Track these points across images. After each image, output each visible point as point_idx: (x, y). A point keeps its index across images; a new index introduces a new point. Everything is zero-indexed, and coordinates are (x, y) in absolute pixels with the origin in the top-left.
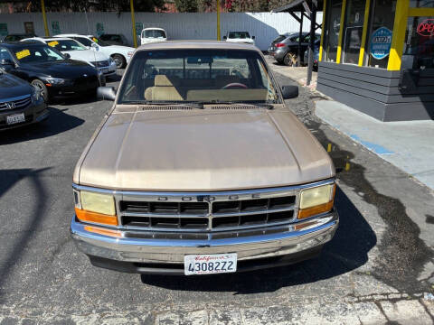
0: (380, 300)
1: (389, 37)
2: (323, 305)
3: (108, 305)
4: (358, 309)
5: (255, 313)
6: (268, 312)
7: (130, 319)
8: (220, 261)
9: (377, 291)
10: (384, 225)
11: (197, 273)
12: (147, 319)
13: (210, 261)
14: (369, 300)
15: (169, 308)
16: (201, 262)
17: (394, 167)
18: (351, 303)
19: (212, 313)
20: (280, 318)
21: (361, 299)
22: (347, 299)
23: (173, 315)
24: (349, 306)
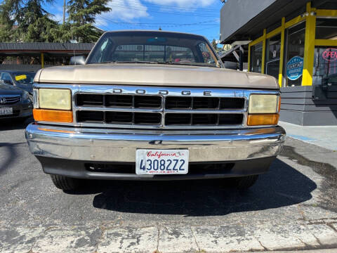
0: (331, 223)
1: (301, 63)
2: (276, 226)
3: (55, 221)
4: (312, 229)
5: (207, 230)
6: (220, 230)
7: (78, 231)
8: (172, 158)
9: (326, 217)
10: (320, 177)
11: (148, 173)
12: (94, 233)
13: (162, 158)
14: (321, 223)
15: (118, 225)
16: (152, 159)
17: (319, 147)
18: (303, 225)
19: (162, 230)
20: (232, 234)
21: (313, 222)
22: (299, 222)
23: (122, 230)
24: (302, 227)
